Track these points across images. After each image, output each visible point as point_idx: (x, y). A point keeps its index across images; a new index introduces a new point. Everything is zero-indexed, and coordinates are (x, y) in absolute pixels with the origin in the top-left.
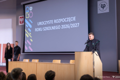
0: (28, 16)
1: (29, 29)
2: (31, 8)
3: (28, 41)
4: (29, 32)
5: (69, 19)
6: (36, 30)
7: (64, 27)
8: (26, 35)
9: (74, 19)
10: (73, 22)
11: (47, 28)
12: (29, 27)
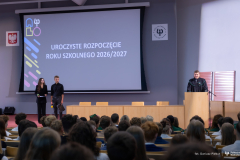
0: (29, 33)
1: (33, 55)
2: (37, 22)
3: (30, 73)
4: (33, 59)
5: (110, 45)
6: (48, 56)
7: (100, 55)
8: (27, 63)
9: (119, 45)
10: (116, 49)
11: (70, 55)
12: (33, 51)
